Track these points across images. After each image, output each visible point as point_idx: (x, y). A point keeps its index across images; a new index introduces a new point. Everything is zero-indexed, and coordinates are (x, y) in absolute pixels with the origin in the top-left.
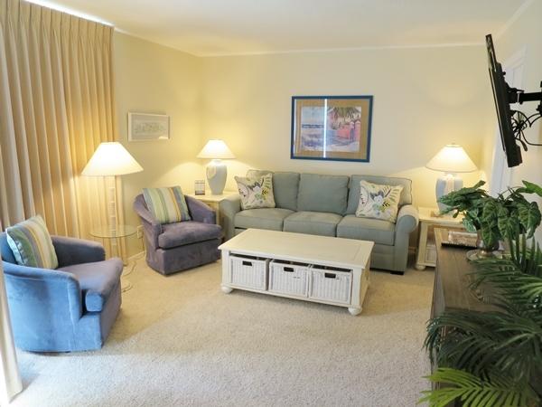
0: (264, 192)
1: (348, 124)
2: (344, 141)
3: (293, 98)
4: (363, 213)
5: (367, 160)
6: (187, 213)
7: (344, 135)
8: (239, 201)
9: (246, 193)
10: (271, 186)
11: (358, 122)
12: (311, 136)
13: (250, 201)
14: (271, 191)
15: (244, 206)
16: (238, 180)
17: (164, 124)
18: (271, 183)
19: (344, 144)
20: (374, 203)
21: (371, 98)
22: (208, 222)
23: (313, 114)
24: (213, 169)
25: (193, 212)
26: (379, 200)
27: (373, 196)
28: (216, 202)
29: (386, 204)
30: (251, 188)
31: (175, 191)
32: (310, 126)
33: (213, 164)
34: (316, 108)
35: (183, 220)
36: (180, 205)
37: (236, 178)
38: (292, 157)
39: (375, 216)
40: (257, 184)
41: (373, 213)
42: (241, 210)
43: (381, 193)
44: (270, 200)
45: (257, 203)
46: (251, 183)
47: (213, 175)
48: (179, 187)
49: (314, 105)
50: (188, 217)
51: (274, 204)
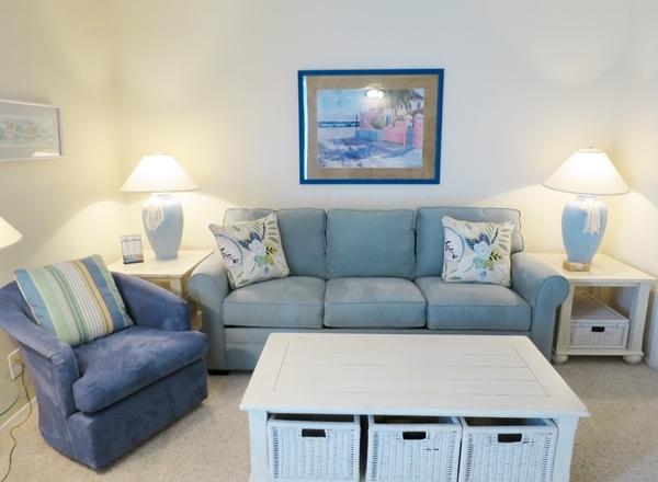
0: (270, 251)
1: (402, 119)
2: (396, 149)
3: (301, 74)
4: (457, 274)
5: (436, 181)
6: (123, 312)
7: (395, 139)
8: (226, 273)
9: (236, 255)
10: (278, 237)
11: (419, 115)
12: (335, 142)
13: (246, 270)
14: (278, 246)
15: (236, 281)
16: (218, 232)
17: (48, 124)
18: (277, 231)
19: (395, 155)
20: (475, 255)
21: (440, 73)
22: (176, 328)
23: (339, 102)
24: (158, 212)
25: (135, 306)
26: (483, 250)
27: (471, 243)
28: (174, 278)
29: (494, 256)
30: (245, 244)
31: (92, 266)
32: (333, 124)
33: (156, 203)
34: (344, 91)
35: (118, 329)
36: (106, 296)
37: (211, 227)
38: (303, 181)
39: (478, 278)
40: (254, 236)
41: (474, 274)
42: (230, 289)
43: (483, 238)
44: (279, 264)
45: (258, 272)
46: (244, 236)
47: (158, 224)
48: (99, 258)
49: (339, 87)
50: (127, 321)
51: (286, 271)
